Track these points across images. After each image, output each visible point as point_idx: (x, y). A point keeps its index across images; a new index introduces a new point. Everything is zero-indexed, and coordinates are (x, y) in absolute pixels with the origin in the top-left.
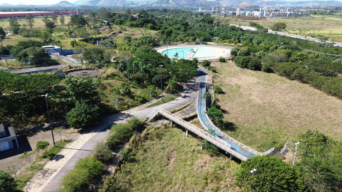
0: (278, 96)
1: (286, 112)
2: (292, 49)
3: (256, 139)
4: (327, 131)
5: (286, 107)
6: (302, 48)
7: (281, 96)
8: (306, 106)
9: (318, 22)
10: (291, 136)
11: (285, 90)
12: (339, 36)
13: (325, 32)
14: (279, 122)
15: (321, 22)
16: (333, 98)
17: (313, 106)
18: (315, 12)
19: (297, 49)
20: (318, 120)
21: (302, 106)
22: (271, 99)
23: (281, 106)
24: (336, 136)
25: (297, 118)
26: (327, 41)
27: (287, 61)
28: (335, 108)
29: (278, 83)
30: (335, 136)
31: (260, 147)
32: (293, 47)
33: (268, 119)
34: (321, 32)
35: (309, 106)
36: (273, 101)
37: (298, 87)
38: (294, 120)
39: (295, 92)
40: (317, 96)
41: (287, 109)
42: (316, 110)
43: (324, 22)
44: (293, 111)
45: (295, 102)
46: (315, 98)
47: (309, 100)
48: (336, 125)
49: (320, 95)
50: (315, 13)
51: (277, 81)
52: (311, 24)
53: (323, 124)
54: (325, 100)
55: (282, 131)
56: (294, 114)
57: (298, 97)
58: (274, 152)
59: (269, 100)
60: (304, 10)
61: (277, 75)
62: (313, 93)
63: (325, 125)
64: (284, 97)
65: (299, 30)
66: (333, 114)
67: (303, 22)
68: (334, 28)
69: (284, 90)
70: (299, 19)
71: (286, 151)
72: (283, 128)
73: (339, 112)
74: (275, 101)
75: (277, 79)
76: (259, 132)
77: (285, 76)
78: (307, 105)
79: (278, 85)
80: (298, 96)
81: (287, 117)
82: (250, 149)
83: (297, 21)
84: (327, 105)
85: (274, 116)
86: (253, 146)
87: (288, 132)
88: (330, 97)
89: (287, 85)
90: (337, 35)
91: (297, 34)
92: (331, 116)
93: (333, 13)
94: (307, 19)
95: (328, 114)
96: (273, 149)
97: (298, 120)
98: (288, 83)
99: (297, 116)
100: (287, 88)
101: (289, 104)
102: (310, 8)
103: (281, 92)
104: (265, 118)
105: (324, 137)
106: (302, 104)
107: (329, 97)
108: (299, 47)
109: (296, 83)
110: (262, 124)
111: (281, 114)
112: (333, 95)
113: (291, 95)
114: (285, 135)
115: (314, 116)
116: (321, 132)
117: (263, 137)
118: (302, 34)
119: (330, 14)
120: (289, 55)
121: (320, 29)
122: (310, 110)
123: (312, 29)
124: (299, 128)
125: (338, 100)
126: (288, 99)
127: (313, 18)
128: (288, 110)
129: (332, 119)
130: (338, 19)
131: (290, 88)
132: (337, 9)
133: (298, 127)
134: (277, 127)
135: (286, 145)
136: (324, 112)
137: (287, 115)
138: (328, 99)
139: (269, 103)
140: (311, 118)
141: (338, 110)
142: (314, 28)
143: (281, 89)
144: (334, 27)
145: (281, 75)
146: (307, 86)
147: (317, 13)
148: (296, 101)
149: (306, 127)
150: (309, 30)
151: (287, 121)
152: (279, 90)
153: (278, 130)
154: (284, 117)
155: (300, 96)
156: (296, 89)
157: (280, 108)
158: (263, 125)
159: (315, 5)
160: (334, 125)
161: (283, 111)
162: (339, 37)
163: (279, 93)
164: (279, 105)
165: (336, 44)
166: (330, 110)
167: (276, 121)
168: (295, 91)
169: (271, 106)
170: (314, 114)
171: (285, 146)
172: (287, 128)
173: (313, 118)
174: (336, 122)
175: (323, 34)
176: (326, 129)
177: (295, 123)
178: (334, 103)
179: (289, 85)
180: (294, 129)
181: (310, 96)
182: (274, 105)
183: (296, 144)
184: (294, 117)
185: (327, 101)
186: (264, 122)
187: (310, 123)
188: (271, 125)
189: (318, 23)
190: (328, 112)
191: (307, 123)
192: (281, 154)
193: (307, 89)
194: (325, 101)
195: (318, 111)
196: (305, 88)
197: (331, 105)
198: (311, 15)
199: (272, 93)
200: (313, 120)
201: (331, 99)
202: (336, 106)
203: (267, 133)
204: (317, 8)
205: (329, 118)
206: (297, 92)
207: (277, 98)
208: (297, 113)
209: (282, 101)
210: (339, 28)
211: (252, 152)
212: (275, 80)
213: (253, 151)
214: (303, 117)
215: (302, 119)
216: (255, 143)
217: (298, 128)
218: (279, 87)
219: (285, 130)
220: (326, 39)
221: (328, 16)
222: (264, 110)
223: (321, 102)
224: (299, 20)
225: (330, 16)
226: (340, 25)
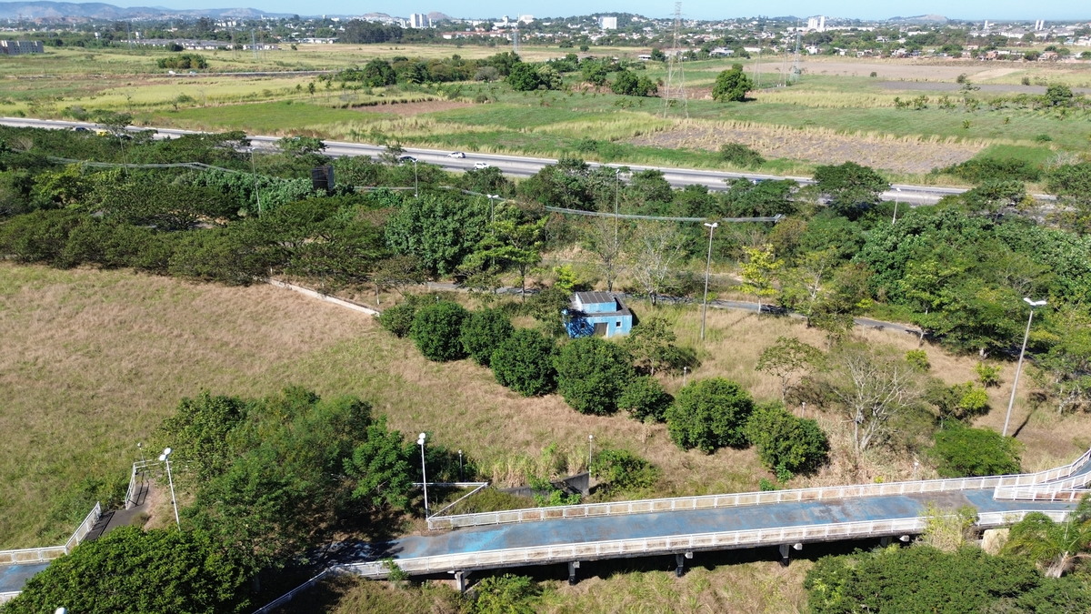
0: (43, 335)
1: (91, 377)
2: (27, 165)
3: (24, 510)
4: (232, 383)
5: (87, 360)
6: (61, 159)
7: (53, 332)
8: (146, 335)
9: (80, 71)
10: (137, 442)
11: (60, 308)
12: (158, 108)
13: (114, 98)
14: (81, 416)
15: (87, 69)
16: (211, 286)
17: (168, 328)
18: (55, 38)
19: (45, 164)
20: (198, 362)
21: (137, 339)
22: (22, 353)
23: (67, 363)
24: (258, 387)
25: (136, 381)
26: (129, 127)
27: (29, 211)
28: (226, 313)
29: (25, 288)
30: (255, 387)
31: (47, 529)
32: (28, 158)
33: (38, 422)
34: (100, 101)
35: (155, 333)
36: (30, 356)
37: (98, 284)
38: (127, 392)
39: (94, 303)
40: (166, 296)
41: (93, 366)
42: (181, 335)
43: (97, 69)
44: (116, 364)
45: (109, 336)
46: (165, 304)
47: (148, 314)
48: (247, 359)
49: (173, 289)
50: (59, 43)
51: (18, 283)
52: (59, 79)
53: (213, 368)
54: (193, 299)
55: (103, 440)
56: (120, 372)
57: (111, 317)
58: (105, 517)
59: (16, 356)
60: (14, 32)
61: (10, 265)
62: (152, 289)
63: (219, 369)
64: (67, 331)
65: (26, 99)
66: (229, 331)
67: (29, 72)
68: (135, 85)
69: (57, 305)
70: (11, 64)
71: (143, 493)
72: (103, 429)
73: (240, 322)
74: (40, 353)
75: (16, 277)
76: (23, 481)
77: (41, 259)
78: (149, 331)
79: (27, 299)
80: (112, 311)
81: (101, 391)
82: (11, 553)
83: (7, 70)
84: (203, 311)
85: (57, 405)
86: (22, 538)
87: (125, 433)
88: (202, 287)
89: (61, 289)
90: (149, 105)
91: (22, 115)
92: (224, 340)
93: (114, 42)
94: (40, 63)
95: (215, 336)
96: (97, 509)
97: (141, 384)
98: (61, 282)
99: (132, 376)
100: (64, 298)
101: (92, 348)
102: (33, 25)
103: (47, 316)
104: (25, 425)
105: (230, 402)
106: (133, 332)
107: (199, 287)
108: (50, 157)
109: (87, 274)
110: (25, 449)
111: (79, 388)
112: (208, 281)
113: (85, 316)
114: (117, 447)
115: (180, 355)
116: (216, 392)
117: (43, 490)
118: (42, 114)
119: (105, 45)
120: (25, 187)
121: (93, 92)
122: (165, 342)
123: (68, 94)
124: (154, 407)
125: (227, 289)
126: (82, 333)
127: (58, 58)
128: (96, 365)
129: (231, 346)
130: (137, 58)
131: (75, 294)
132: (121, 29)
133: (149, 405)
134: (82, 436)
135: (133, 475)
136: (203, 336)
137: (99, 386)
138: (200, 294)
139: (21, 369)
140: (174, 365)
141: (235, 317)
142: (75, 91)
143: (45, 309)
144: (132, 83)
145: (24, 261)
146: (126, 273)
147: (63, 40)
148: (111, 331)
149: (171, 396)
150: (60, 99)
151: (106, 404)
152: (38, 311)
153: (91, 442)
154: (92, 393)
155: (116, 310)
156: (95, 293)
157: (66, 370)
158: (28, 452)
159: (47, 16)
160: (241, 358)
161: (79, 375)
162: (158, 112)
163: (42, 324)
164: (60, 361)
165: (157, 132)
166: (216, 322)
167: (70, 416)
168: (94, 298)
169: (34, 376)
170: (179, 351)
171: (133, 481)
172: (117, 425)
173: (181, 362)
174: (244, 349)
175: (111, 106)
176: (227, 378)
177: (134, 399)
178: (219, 300)
179: (65, 286)
180: (139, 417)
181: (148, 301)
182: (40, 370)
183: (162, 458)
184: (124, 382)
185: (198, 302)
186: (27, 438)
187: (179, 379)
188: (58, 438)
189: (81, 74)
190: (213, 330)
191: (171, 382)
192: (128, 512)
193: (132, 281)
194: (193, 303)
195: (186, 336)
196: (122, 282)
197: (213, 310)
198: (47, 49)
199: (16, 332)
200: (183, 368)
201: (207, 291)
202: (228, 306)
203: (54, 472)
204: (58, 26)
205: (222, 346)
206: (103, 301)
207: (42, 340)
208: (126, 365)
209: (65, 347)
210: (149, 84)
211: (25, 561)
212: (10, 285)
213: (29, 556)
214: (151, 371)
215: (151, 378)
216: (24, 523)
217: (151, 410)
218: (35, 304)
219: (113, 433)
220: (125, 120)
221: (101, 50)
222: (12, 398)
223: (185, 308)
224: (13, 67)
225: (108, 50)
226: (149, 77)
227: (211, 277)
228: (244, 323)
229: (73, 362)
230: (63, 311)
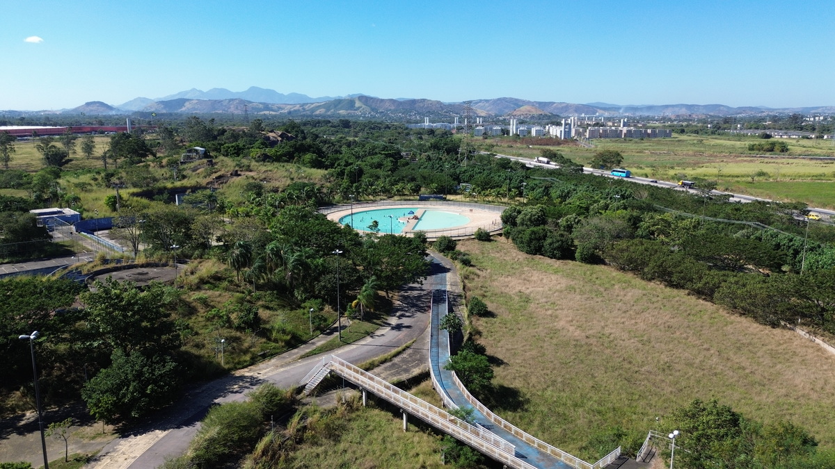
0: (618, 320)
1: (639, 358)
2: (641, 208)
3: (576, 429)
4: (739, 401)
5: (640, 346)
6: (662, 207)
7: (625, 319)
8: (684, 341)
9: (691, 150)
10: (656, 416)
11: (633, 305)
12: (739, 179)
13: (708, 171)
14: (626, 382)
15: (696, 149)
16: (743, 319)
17: (701, 341)
18: (682, 128)
19: (650, 208)
20: (716, 374)
21: (676, 342)
22: (603, 328)
23: (627, 343)
24: (761, 413)
25: (667, 372)
26: (714, 191)
27: (632, 237)
28: (750, 344)
29: (616, 287)
30: (758, 412)
31: (585, 448)
32: (642, 204)
33: (600, 375)
34: (699, 171)
35: (690, 342)
36: (607, 331)
37: (661, 296)
38: (660, 377)
39: (655, 308)
40: (706, 317)
41: (642, 351)
42: (708, 350)
43: (702, 149)
44: (657, 354)
45: (659, 333)
46: (703, 323)
47: (689, 327)
48: (757, 386)
49: (712, 313)
50: (682, 131)
51: (613, 282)
52: (676, 155)
53: (727, 383)
54: (726, 325)
55: (635, 404)
56: (658, 361)
57: (664, 321)
58: (622, 459)
59: (600, 329)
60: (657, 124)
61: (613, 269)
62: (698, 309)
63: (731, 386)
64: (633, 321)
65: (652, 166)
66: (748, 358)
67: (658, 149)
68: (726, 162)
69: (632, 303)
70: (649, 144)
71: (650, 455)
72: (637, 397)
73: (759, 354)
74: (613, 331)
75: (613, 278)
76: (581, 410)
77: (632, 270)
78: (686, 339)
79: (616, 294)
80: (665, 317)
81: (643, 369)
82: (563, 453)
83: (646, 148)
84: (731, 336)
85: (614, 369)
86: (571, 446)
87: (650, 406)
88: (735, 318)
89: (638, 292)
90: (733, 176)
91: (647, 176)
92: (743, 365)
93: (720, 131)
94: (667, 144)
95: (735, 359)
96: (618, 451)
97: (671, 375)
98: (639, 288)
99: (665, 367)
100: (638, 299)
101: (645, 338)
102: (670, 120)
103: (624, 308)
104: (592, 375)
105: (733, 414)
106: (675, 336)
107: (733, 317)
108: (656, 205)
109: (658, 287)
110: (587, 390)
111: (630, 363)
112: (741, 315)
113: (647, 315)
114: (642, 413)
115: (704, 364)
116: (723, 403)
117: (591, 422)
118: (658, 177)
119: (713, 133)
120: (635, 222)
121: (695, 165)
122: (695, 351)
123: (678, 165)
124: (675, 396)
125: (756, 325)
126: (642, 326)
127: (679, 141)
128: (644, 351)
129: (747, 371)
130: (733, 143)
131: (644, 298)
132: (728, 122)
133: (671, 392)
134: (623, 396)
135: (648, 439)
136: (726, 355)
137: (642, 366)
138: (732, 323)
139: (600, 338)
140: (698, 370)
141: (756, 349)
142: (684, 163)
143: (625, 303)
144: (725, 160)
145: (623, 269)
146: (683, 293)
147: (686, 129)
148: (660, 331)
149: (689, 392)
150: (672, 168)
151: (643, 380)
152: (620, 304)
153: (627, 402)
154: (637, 369)
155: (668, 317)
156: (658, 301)
157: (626, 347)
158: (588, 392)
159: (680, 114)
160: (753, 384)
161: (632, 354)
162: (738, 182)
163: (620, 312)
164: (624, 340)
165: (733, 196)
166: (739, 349)
167: (619, 380)
168: (656, 305)
169: (606, 345)
170: (704, 361)
171: (646, 442)
172: (646, 398)
173: (703, 370)
174: (757, 378)
175: (705, 175)
176: (736, 396)
177: (663, 384)
178: (746, 332)
179: (640, 291)
180: (663, 398)
181: (691, 317)
182: (610, 342)
183: (671, 436)
184: (659, 369)
185: (729, 328)
186: (591, 383)
187: (699, 382)
188: (608, 391)
189: (691, 153)
190: (735, 353)
191: (692, 382)
192: (637, 463)
193: (684, 300)
194: (725, 328)
195: (712, 352)
196: (678, 298)
197: (740, 338)
198: (674, 135)
199: (604, 313)
200: (703, 375)
201: (738, 322)
202: (752, 339)
203: (599, 412)
204: (685, 120)
205: (739, 368)
206: (661, 308)
207: (617, 323)
208: (664, 358)
209: (629, 332)
210: (737, 162)
211: (568, 462)
212: (609, 282)
213: (571, 460)
214: (679, 368)
215: (678, 374)
216: (575, 437)
217: (672, 397)
218: (619, 298)
219: (642, 403)
220: (712, 186)
221: (710, 137)
222: (590, 354)
223: (718, 330)
224: (650, 146)
225: (714, 137)
226: (738, 157)
227: (745, 312)
228: (763, 356)
229: (632, 344)
230: (634, 308)
